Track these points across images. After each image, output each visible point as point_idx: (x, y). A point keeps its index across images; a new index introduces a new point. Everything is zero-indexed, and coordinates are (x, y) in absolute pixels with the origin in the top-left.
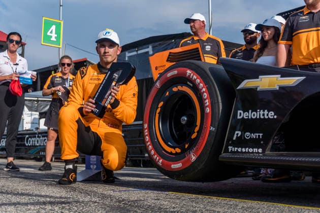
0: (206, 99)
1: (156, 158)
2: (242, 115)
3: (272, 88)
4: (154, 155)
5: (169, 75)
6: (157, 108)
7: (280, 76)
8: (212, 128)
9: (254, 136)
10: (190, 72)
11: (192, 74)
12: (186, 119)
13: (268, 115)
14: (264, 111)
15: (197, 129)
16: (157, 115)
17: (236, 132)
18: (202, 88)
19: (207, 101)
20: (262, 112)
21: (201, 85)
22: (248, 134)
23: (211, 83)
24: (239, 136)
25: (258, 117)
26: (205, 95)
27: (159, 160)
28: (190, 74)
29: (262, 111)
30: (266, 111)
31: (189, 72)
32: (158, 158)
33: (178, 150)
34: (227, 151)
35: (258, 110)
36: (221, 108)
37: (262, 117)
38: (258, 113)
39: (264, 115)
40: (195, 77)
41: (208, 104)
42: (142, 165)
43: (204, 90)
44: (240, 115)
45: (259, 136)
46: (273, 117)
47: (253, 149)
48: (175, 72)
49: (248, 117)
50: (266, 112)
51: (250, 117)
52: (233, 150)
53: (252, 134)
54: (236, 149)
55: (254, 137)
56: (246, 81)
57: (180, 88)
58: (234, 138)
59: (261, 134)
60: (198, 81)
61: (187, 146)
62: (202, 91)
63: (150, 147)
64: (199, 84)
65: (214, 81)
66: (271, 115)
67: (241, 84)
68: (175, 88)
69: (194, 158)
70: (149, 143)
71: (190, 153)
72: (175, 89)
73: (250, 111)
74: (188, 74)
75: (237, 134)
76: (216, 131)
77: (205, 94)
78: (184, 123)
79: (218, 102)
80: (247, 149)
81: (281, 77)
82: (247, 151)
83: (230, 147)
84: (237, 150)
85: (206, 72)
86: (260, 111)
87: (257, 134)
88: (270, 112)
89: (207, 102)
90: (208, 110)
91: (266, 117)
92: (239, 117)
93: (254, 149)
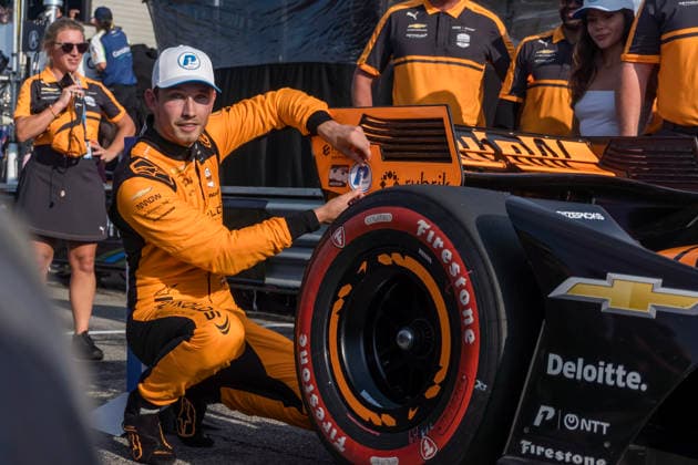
0: (466, 307)
1: (331, 430)
2: (558, 365)
3: (637, 310)
4: (326, 420)
5: (370, 219)
6: (336, 298)
7: (660, 281)
8: (480, 384)
9: (588, 425)
10: (428, 227)
11: (432, 233)
12: (410, 337)
13: (624, 379)
14: (615, 367)
15: (440, 377)
16: (335, 318)
17: (543, 408)
18: (459, 276)
19: (470, 312)
20: (610, 369)
21: (456, 266)
22: (572, 417)
23: (482, 268)
24: (548, 418)
25: (600, 380)
26: (466, 297)
27: (338, 436)
28: (428, 231)
29: (610, 366)
30: (621, 368)
31: (423, 224)
32: (335, 431)
33: (390, 421)
34: (516, 450)
35: (602, 363)
36: (505, 335)
37: (610, 382)
38: (601, 370)
39: (614, 377)
40: (439, 242)
41: (471, 320)
42: (255, 306)
43: (463, 281)
44: (555, 366)
45: (600, 428)
46: (636, 387)
47: (583, 456)
48: (388, 217)
49: (575, 374)
50: (621, 371)
51: (579, 377)
52: (533, 451)
53: (584, 421)
54: (540, 449)
55: (589, 429)
56: (572, 281)
57: (397, 258)
58: (537, 422)
59: (605, 425)
60: (448, 254)
61: (411, 414)
62: (457, 284)
63: (315, 397)
64: (450, 263)
65: (489, 262)
66: (634, 380)
67: (561, 287)
68: (386, 256)
69: (430, 451)
70: (312, 387)
71: (420, 437)
72: (384, 259)
73: (580, 361)
74: (420, 231)
75: (545, 413)
76: (490, 392)
77: (465, 292)
78: (404, 345)
79: (498, 320)
80: (568, 455)
81: (663, 285)
82: (568, 459)
83: (525, 444)
84: (543, 454)
85: (468, 234)
86: (605, 367)
87: (596, 423)
88: (632, 374)
89: (470, 316)
90: (471, 337)
91: (621, 384)
92: (550, 371)
93: (587, 459)
